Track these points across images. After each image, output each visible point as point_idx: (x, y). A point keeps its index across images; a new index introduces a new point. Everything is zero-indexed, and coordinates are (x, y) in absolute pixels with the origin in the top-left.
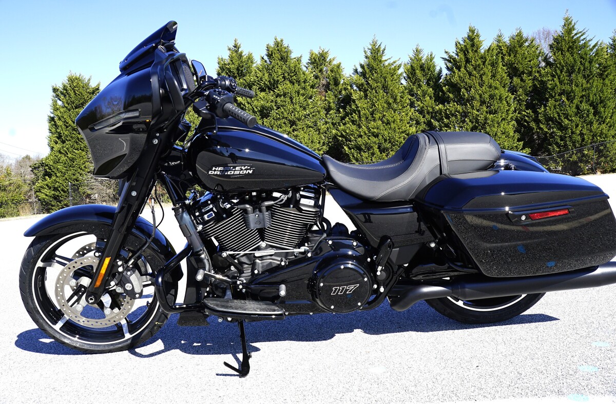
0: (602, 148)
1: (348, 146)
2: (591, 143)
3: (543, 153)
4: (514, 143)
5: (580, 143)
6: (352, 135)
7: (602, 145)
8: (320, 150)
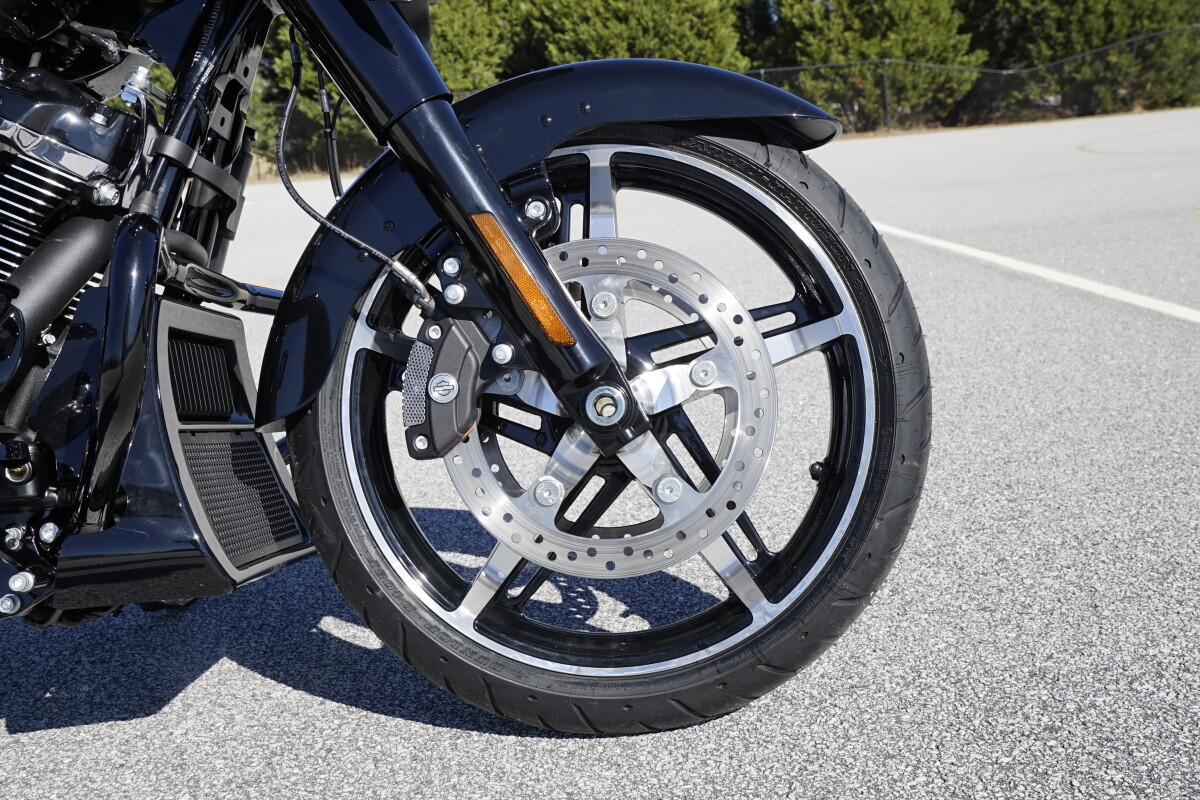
0: (1151, 47)
1: (556, 42)
2: (1129, 36)
3: (1018, 61)
4: (949, 38)
5: (1102, 35)
6: (566, 15)
7: (1152, 40)
8: (491, 54)
